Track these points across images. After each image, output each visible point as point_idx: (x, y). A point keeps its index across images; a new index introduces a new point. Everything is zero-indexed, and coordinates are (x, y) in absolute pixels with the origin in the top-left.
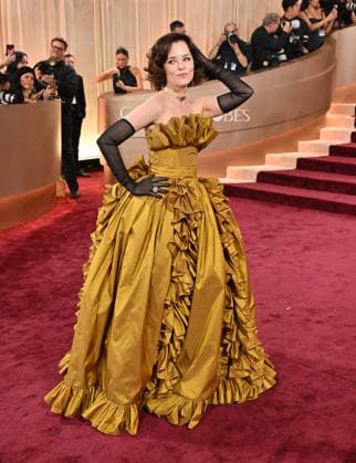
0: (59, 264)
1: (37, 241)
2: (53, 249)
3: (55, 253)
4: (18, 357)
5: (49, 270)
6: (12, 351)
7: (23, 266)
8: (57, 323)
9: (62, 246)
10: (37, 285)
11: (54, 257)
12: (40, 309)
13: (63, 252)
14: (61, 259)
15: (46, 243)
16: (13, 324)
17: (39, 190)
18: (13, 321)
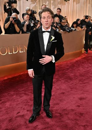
0: (82, 69)
1: (77, 63)
2: (80, 65)
3: (81, 66)
4: (71, 88)
5: (79, 70)
6: (70, 87)
7: (73, 68)
8: (80, 82)
9: (83, 65)
10: (76, 73)
11: (81, 67)
12: (77, 78)
13: (83, 66)
14: (82, 67)
15: (79, 63)
16: (71, 81)
17: (78, 51)
18: (71, 80)
